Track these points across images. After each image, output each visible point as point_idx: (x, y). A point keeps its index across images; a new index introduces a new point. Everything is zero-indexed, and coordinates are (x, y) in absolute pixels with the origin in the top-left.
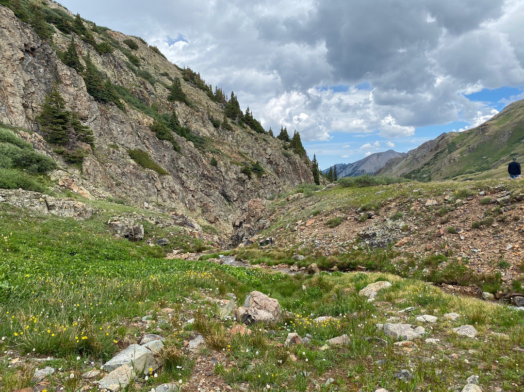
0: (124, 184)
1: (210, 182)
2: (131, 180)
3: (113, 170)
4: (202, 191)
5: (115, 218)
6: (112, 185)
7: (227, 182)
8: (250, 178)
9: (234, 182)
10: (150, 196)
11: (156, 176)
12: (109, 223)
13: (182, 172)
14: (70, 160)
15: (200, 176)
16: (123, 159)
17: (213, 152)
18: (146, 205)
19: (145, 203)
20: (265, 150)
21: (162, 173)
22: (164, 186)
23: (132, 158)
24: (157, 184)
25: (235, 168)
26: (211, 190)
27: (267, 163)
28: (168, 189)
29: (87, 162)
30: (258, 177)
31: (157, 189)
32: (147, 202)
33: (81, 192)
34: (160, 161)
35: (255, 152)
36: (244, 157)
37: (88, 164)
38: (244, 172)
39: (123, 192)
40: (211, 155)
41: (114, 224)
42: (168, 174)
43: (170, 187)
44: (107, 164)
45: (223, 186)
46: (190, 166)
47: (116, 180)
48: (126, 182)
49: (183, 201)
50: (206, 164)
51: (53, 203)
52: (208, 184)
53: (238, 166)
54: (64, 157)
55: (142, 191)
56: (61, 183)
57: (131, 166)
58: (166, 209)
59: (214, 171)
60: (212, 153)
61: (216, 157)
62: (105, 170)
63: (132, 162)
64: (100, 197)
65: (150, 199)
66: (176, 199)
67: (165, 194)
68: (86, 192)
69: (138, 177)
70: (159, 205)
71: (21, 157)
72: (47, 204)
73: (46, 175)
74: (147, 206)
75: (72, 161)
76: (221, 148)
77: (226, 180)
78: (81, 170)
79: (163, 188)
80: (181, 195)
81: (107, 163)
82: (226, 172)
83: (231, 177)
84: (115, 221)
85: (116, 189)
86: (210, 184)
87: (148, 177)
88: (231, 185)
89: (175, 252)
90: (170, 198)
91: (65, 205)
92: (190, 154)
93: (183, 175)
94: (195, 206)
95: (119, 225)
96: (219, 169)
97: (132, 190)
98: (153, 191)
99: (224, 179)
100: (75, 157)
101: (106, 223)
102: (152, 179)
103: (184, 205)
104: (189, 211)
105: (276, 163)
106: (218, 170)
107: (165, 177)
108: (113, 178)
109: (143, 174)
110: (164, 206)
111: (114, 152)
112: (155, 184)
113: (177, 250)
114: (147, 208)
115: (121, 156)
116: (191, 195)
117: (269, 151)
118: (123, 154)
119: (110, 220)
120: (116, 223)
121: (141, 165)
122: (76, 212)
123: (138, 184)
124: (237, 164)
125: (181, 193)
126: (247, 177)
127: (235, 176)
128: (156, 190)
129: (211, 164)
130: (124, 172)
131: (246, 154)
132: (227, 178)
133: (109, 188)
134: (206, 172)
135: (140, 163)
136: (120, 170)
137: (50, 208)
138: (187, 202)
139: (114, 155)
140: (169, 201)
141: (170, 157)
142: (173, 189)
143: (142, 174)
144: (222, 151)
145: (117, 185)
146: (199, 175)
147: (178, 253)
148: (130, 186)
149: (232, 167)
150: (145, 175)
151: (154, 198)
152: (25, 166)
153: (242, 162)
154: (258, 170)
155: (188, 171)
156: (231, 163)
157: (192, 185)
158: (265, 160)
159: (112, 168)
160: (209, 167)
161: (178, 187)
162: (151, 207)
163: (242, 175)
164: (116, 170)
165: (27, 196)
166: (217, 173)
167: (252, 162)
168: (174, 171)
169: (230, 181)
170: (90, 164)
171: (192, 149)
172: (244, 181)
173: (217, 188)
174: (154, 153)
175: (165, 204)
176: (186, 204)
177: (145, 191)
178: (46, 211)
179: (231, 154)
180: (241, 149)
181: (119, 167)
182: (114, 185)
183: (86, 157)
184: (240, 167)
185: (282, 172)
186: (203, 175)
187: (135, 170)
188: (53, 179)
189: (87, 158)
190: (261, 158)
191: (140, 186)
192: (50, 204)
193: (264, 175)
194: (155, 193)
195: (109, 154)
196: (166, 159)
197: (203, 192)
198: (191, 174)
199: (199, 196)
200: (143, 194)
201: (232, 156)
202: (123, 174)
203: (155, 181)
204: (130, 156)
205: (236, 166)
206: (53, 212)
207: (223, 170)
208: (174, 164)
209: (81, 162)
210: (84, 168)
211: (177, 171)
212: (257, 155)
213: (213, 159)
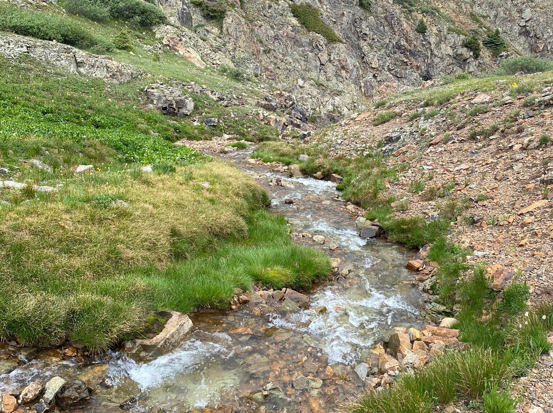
0: (275, 51)
1: (407, 58)
2: (286, 46)
3: (264, 31)
4: (389, 70)
5: (154, 85)
6: (258, 51)
7: (436, 60)
8: (476, 56)
9: (448, 60)
10: (308, 71)
11: (322, 43)
12: (145, 90)
13: (365, 40)
14: (209, 14)
15: (393, 47)
16: (280, 17)
17: (424, 12)
18: (301, 82)
19: (300, 80)
20: (521, 11)
21: (332, 39)
22: (332, 58)
23: (294, 16)
24: (322, 55)
25: (455, 39)
26: (406, 69)
27: (520, 34)
28: (336, 63)
29: (229, 18)
30: (493, 56)
31: (320, 61)
32: (303, 79)
33: (187, 55)
34: (335, 22)
35: (502, 14)
36: (477, 21)
37: (229, 21)
38: (468, 45)
39: (271, 62)
40: (420, 17)
41: (150, 92)
42: (341, 42)
43: (339, 61)
44: (256, 23)
45: (428, 65)
46: (380, 31)
47: (266, 46)
48: (279, 49)
49: (356, 82)
50: (409, 29)
51: (82, 59)
52: (403, 61)
53: (459, 35)
54: (203, 10)
55: (299, 62)
56: (165, 42)
57: (290, 28)
58: (329, 91)
59: (419, 41)
60: (422, 13)
61: (427, 20)
62: (252, 30)
63: (294, 21)
64: (213, 64)
65: (308, 75)
66: (346, 79)
67: (330, 69)
68: (195, 57)
69: (297, 43)
70: (319, 85)
71: (124, 6)
72: (76, 60)
73: (151, 30)
74: (301, 85)
75: (212, 16)
76: (440, 6)
77: (436, 56)
78: (222, 28)
79: (330, 61)
80: (355, 73)
81: (257, 20)
82: (438, 45)
83: (444, 52)
84: (153, 88)
85: (264, 58)
86: (406, 61)
87: (310, 44)
88: (442, 66)
89: (226, 136)
90: (337, 75)
91: (97, 63)
92: (384, 13)
93: (365, 43)
94: (374, 91)
95: (155, 94)
96: (427, 38)
97: (286, 60)
98: (314, 64)
99: (431, 54)
100: (215, 10)
101: (142, 90)
102: (316, 48)
103: (358, 88)
104: (364, 98)
105: (535, 35)
106: (425, 40)
107: (335, 45)
108: (261, 42)
109: (305, 40)
110: (327, 87)
111: (270, 7)
112: (319, 55)
113: (229, 134)
114: (301, 87)
115: (279, 12)
116: (372, 74)
117: (528, 14)
118: (284, 10)
119: (147, 87)
120: (152, 91)
121: (306, 27)
122: (108, 73)
123: (295, 53)
124: (459, 33)
125: (355, 70)
126: (471, 54)
127: (450, 52)
128: (319, 64)
129: (417, 30)
130: (277, 35)
131: (484, 17)
132: (437, 53)
133: (253, 55)
134: (403, 43)
135: (304, 24)
136: (272, 32)
137: (79, 64)
138: (363, 85)
139: (269, 11)
140: (334, 81)
141: (351, 17)
142: (344, 64)
143: (303, 40)
144: (442, 10)
145: (265, 51)
146: (391, 45)
147: (228, 139)
148: (284, 55)
149: (449, 36)
150: (308, 40)
151: (314, 74)
152: (128, 18)
153: (471, 30)
154: (495, 44)
155: (373, 39)
156: (449, 30)
157: (375, 59)
158: (516, 29)
159: (263, 28)
160: (412, 34)
161: (351, 62)
162: (307, 86)
163: (464, 51)
164: (267, 31)
165: (55, 49)
166: (423, 45)
167: (489, 30)
168: (354, 38)
169: (441, 58)
170: (232, 21)
171: (389, 5)
172: (465, 60)
173: (418, 68)
174: (329, 10)
175: (330, 84)
176: (361, 87)
177: (302, 63)
178: (72, 68)
179: (456, 17)
180: (477, 9)
181: (272, 27)
182: (261, 53)
183: (229, 11)
184: (462, 37)
185: (543, 50)
186: (399, 47)
187: (294, 34)
188: (158, 36)
189: (229, 13)
190: (509, 24)
191: (297, 56)
192: (79, 60)
193: (504, 53)
194: (316, 67)
195: (264, 8)
196: (345, 19)
197: (392, 72)
198: (378, 44)
199: (384, 77)
200: (300, 67)
201: (457, 20)
202: (276, 38)
203: (319, 50)
204: (293, 13)
205: (456, 35)
206: (82, 70)
207: (433, 40)
208: (355, 27)
209: (223, 18)
210: (224, 25)
211: (355, 38)
212: (504, 19)
213: (422, 22)
